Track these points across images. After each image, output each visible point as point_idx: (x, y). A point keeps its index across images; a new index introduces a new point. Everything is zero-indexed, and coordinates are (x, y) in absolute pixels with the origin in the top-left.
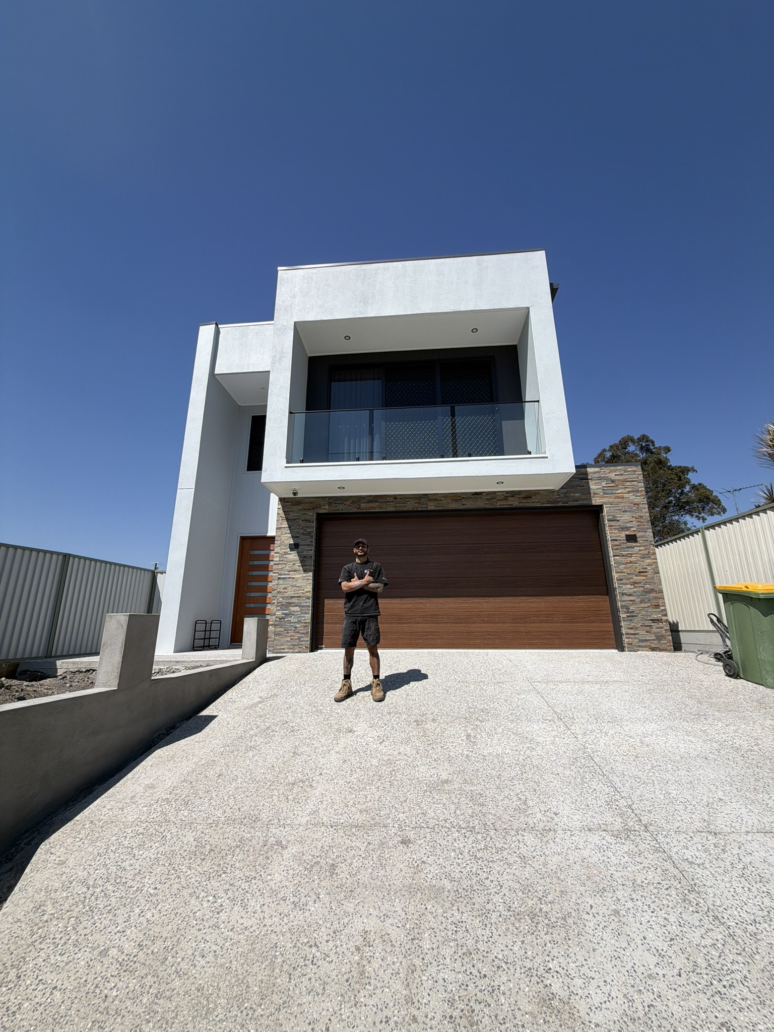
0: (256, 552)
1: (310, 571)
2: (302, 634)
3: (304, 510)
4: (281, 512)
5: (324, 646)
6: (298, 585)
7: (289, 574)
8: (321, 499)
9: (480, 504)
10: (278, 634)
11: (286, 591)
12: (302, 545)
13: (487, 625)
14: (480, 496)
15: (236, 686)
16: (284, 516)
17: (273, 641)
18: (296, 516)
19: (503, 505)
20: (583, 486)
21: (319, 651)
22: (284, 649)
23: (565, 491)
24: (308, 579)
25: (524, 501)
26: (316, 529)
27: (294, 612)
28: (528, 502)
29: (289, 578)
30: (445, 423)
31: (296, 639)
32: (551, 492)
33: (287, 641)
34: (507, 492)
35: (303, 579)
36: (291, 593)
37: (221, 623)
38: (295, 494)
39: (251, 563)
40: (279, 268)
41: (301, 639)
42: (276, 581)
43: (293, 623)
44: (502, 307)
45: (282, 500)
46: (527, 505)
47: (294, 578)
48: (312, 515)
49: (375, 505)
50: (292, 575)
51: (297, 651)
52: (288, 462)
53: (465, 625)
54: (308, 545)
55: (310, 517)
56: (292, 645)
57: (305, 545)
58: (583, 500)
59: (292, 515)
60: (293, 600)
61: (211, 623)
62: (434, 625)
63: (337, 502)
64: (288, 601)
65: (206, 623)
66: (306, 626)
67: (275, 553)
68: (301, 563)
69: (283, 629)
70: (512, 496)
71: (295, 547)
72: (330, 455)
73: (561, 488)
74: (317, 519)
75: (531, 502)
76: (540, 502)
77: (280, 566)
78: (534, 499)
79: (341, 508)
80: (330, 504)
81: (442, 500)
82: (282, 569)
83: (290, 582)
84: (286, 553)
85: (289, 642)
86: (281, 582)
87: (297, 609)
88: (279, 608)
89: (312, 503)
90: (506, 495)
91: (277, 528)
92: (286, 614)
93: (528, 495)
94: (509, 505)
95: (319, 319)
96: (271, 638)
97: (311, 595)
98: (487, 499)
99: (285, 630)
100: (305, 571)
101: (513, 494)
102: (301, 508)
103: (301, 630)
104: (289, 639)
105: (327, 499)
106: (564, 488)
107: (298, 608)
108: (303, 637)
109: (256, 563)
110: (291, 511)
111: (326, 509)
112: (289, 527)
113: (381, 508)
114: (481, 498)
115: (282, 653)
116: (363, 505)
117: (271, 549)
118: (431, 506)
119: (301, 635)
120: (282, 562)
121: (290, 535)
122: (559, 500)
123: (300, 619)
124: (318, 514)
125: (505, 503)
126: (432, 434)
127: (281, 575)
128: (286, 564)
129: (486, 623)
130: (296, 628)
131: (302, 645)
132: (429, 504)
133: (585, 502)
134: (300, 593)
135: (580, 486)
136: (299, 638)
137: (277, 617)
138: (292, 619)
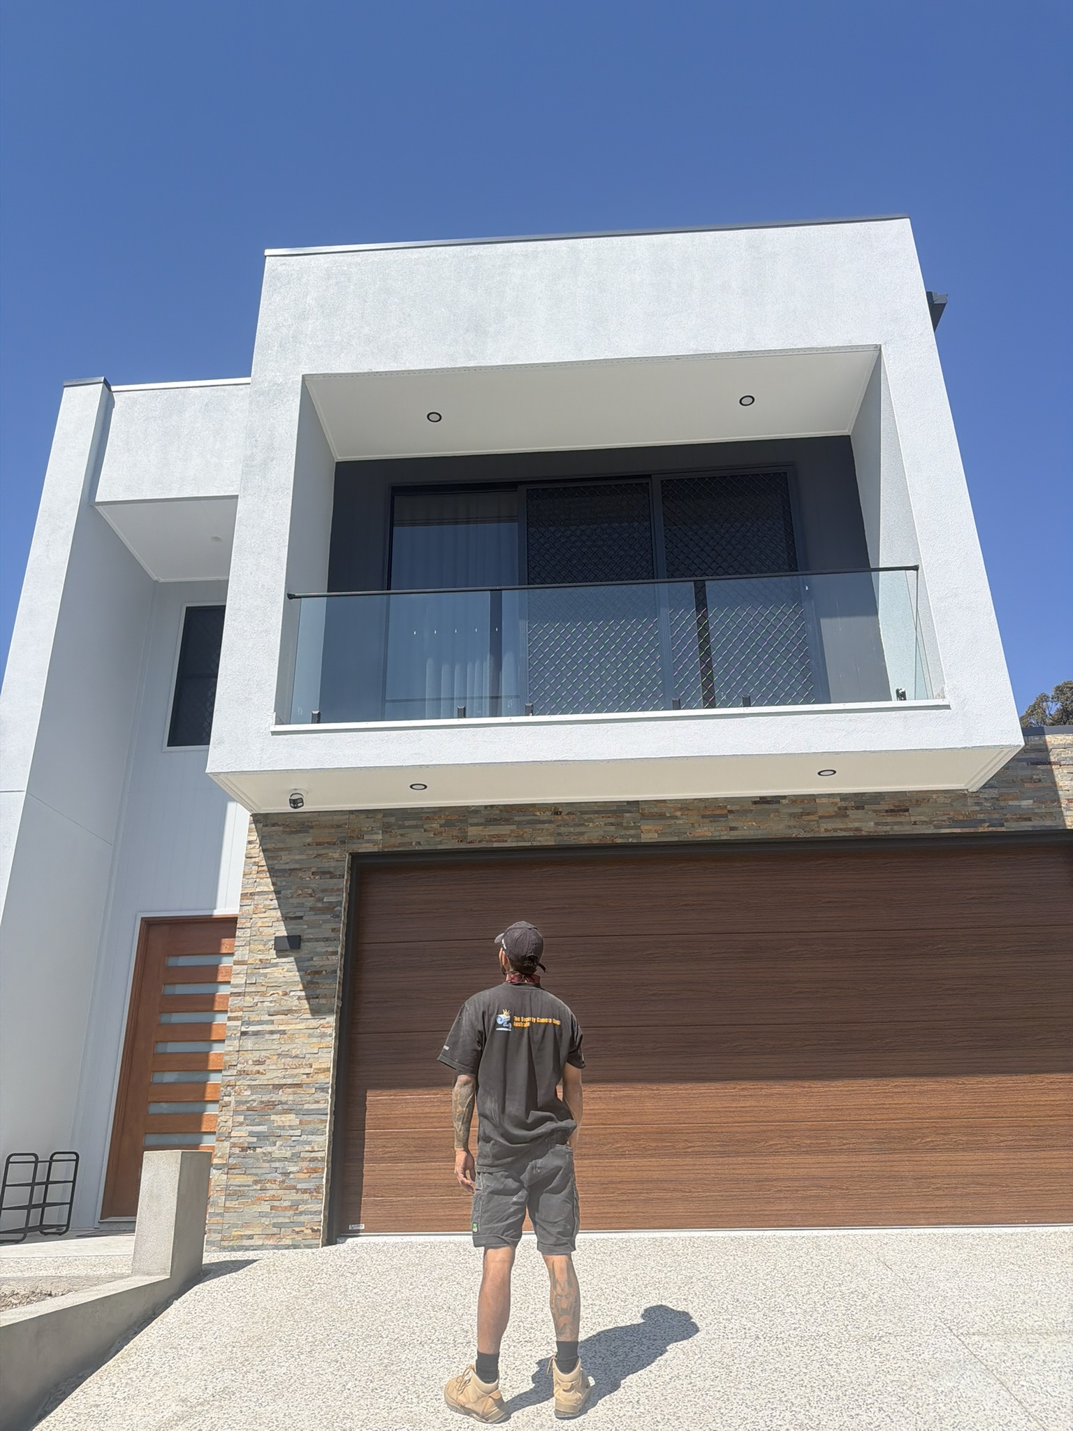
0: (183, 961)
1: (330, 1012)
2: (305, 1191)
3: (318, 844)
4: (256, 851)
5: (362, 1227)
6: (294, 1053)
7: (272, 1022)
8: (363, 816)
9: (776, 827)
10: (235, 1193)
11: (261, 1068)
12: (309, 940)
13: (810, 1159)
14: (774, 806)
15: (111, 1362)
16: (263, 863)
17: (221, 1215)
18: (296, 861)
19: (835, 830)
20: (1040, 781)
21: (350, 1240)
22: (250, 1237)
23: (994, 793)
24: (323, 1035)
25: (889, 819)
26: (350, 895)
27: (283, 1128)
28: (901, 823)
29: (272, 1032)
30: (677, 624)
31: (285, 1208)
32: (958, 796)
33: (262, 1215)
34: (844, 797)
35: (310, 1036)
36: (275, 1074)
37: (77, 1161)
38: (295, 803)
39: (169, 990)
40: (268, 252)
41: (302, 1208)
42: (236, 1042)
43: (279, 1160)
44: (814, 345)
45: (260, 820)
46: (898, 830)
47: (283, 1032)
48: (339, 859)
49: (505, 829)
50: (280, 1023)
51: (289, 1242)
52: (279, 721)
53: (748, 1159)
54: (327, 939)
55: (333, 864)
56: (274, 1225)
57: (317, 940)
58: (1042, 816)
59: (286, 860)
60: (282, 1096)
61: (51, 1161)
62: (666, 1161)
63: (407, 823)
64: (265, 1098)
65: (36, 1162)
66: (315, 1170)
67: (236, 963)
68: (305, 989)
69: (250, 1180)
70: (857, 808)
71: (290, 945)
72: (387, 705)
73: (984, 787)
74: (351, 869)
75: (908, 823)
76: (931, 822)
77: (248, 1000)
78: (916, 815)
79: (417, 840)
80: (386, 828)
81: (676, 818)
82: (252, 1008)
83: (274, 1044)
84: (265, 964)
85: (266, 1215)
86: (249, 1043)
87: (291, 1119)
88: (241, 1118)
89: (338, 826)
90: (843, 804)
91: (244, 896)
92: (258, 1135)
93: (900, 804)
94: (850, 829)
95: (364, 368)
96: (215, 1204)
97: (330, 1080)
98: (793, 816)
99: (256, 1182)
100: (315, 1012)
101: (860, 801)
102: (309, 840)
103: (300, 1181)
104: (265, 1207)
105: (380, 816)
106: (992, 787)
107: (292, 1116)
108: (305, 1202)
109: (180, 989)
110: (282, 849)
111: (375, 843)
112: (277, 892)
113: (520, 837)
114: (777, 811)
115: (247, 1249)
116: (473, 831)
117: (224, 951)
118: (650, 833)
119: (299, 1196)
120: (253, 989)
121: (279, 914)
122: (981, 816)
123: (298, 1149)
124: (355, 857)
125: (842, 826)
126: (647, 651)
127: (249, 1023)
128: (263, 994)
129: (807, 1153)
130: (287, 1174)
131: (302, 1224)
132: (644, 828)
133: (1048, 823)
134: (300, 1075)
135: (1031, 780)
136: (295, 1205)
137: (234, 1145)
138: (277, 1150)
